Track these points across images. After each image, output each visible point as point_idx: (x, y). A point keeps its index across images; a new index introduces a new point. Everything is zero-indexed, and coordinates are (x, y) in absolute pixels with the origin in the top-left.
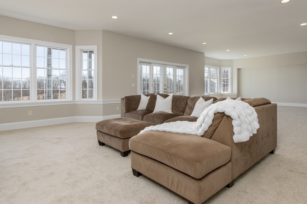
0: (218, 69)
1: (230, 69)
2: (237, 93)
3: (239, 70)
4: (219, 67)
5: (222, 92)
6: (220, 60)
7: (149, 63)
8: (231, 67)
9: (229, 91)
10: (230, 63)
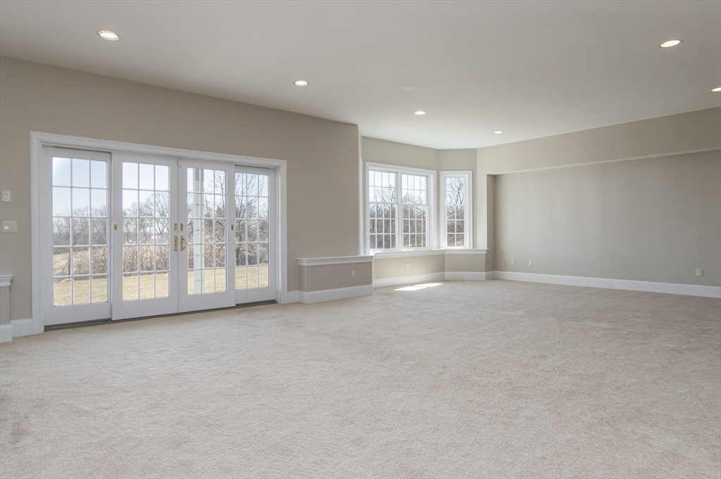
0: (432, 178)
1: (467, 176)
2: (486, 248)
3: (494, 180)
4: (435, 172)
5: (444, 246)
6: (439, 151)
7: (106, 154)
8: (471, 172)
9: (467, 245)
10: (466, 159)
